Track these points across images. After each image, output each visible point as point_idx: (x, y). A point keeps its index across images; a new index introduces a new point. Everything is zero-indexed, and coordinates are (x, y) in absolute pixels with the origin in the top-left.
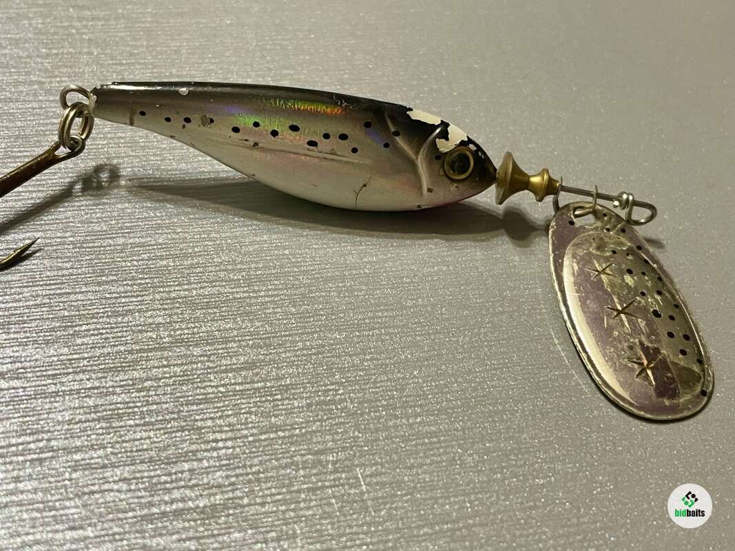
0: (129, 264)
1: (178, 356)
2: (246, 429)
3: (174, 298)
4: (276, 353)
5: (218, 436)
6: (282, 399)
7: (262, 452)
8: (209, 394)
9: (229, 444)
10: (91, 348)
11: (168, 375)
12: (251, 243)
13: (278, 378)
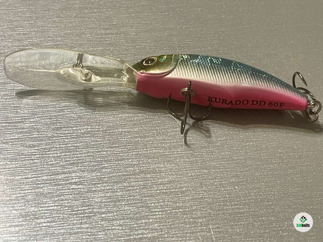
0: (123, 140)
1: (142, 178)
2: (167, 208)
3: (141, 154)
4: (180, 177)
5: (156, 210)
6: (182, 196)
7: (173, 217)
8: (153, 193)
9: (160, 213)
10: (109, 173)
11: (138, 185)
12: (172, 131)
13: (180, 188)
